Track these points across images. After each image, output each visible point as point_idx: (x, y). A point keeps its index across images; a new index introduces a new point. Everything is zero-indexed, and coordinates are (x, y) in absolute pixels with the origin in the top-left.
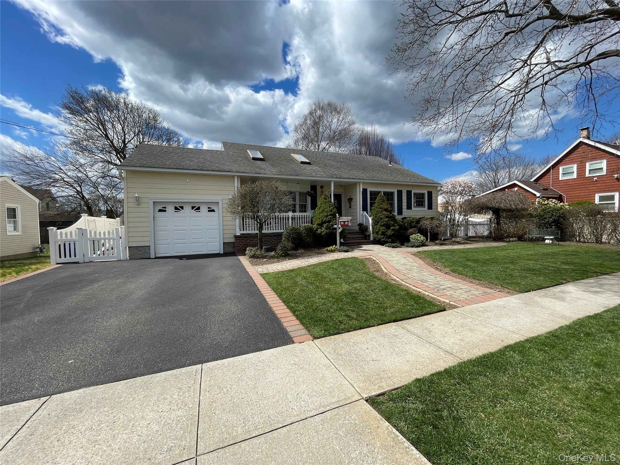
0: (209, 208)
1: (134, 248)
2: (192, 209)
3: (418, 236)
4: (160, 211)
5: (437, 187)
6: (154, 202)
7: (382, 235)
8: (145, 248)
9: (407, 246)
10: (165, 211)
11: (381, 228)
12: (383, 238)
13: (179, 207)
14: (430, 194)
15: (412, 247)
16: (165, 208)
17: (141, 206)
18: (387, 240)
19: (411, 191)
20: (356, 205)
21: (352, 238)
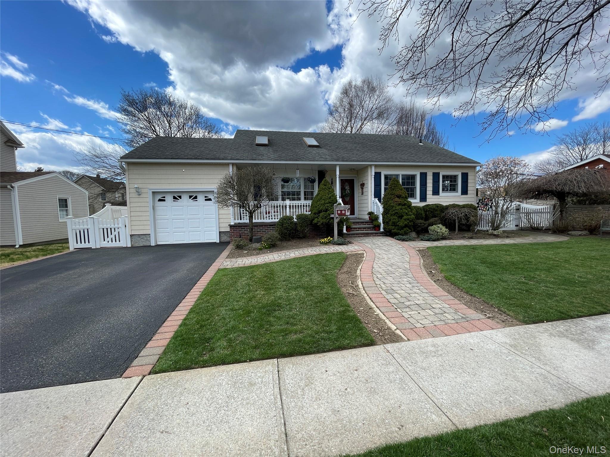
0: (206, 197)
1: (137, 236)
2: (190, 198)
3: (438, 227)
4: (160, 200)
5: (475, 167)
6: (153, 192)
7: (392, 225)
8: (147, 235)
9: (422, 240)
10: (164, 200)
11: (392, 218)
12: (393, 229)
13: (177, 196)
14: (465, 177)
15: (428, 240)
16: (164, 197)
17: (141, 196)
18: (399, 231)
19: (439, 174)
20: (367, 191)
21: (359, 228)
